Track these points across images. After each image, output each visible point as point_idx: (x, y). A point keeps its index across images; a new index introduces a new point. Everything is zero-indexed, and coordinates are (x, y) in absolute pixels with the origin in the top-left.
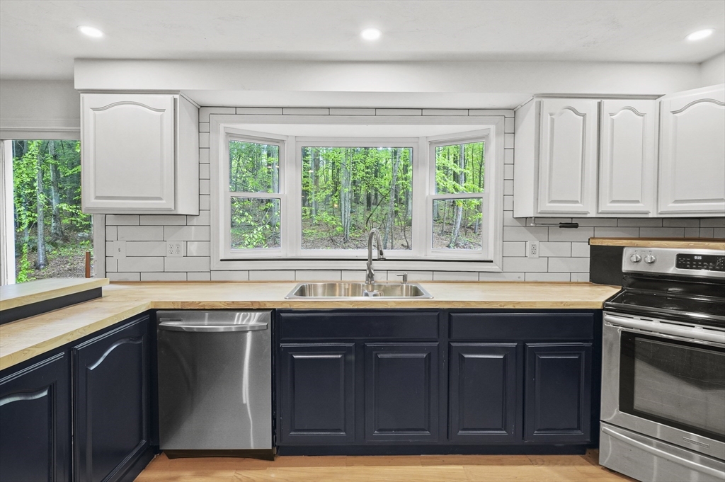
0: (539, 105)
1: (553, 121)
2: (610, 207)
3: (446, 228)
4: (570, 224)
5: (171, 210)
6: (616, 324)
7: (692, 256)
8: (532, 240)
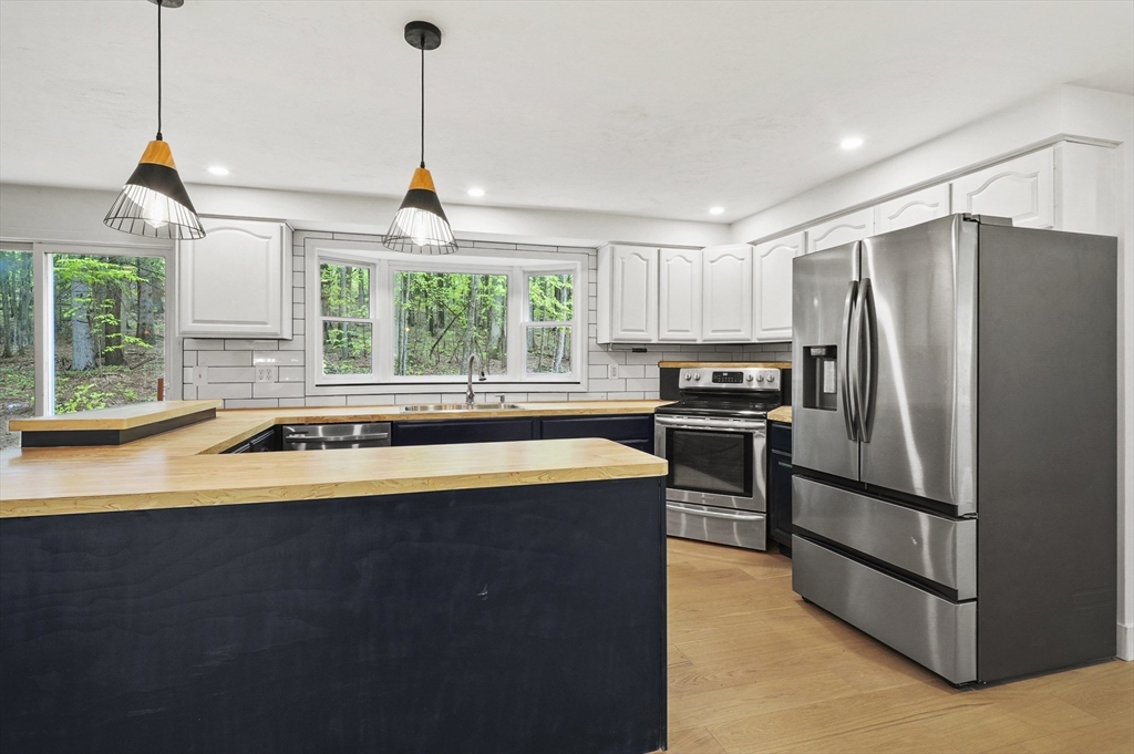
0: (613, 250)
1: (623, 263)
2: (668, 335)
3: (544, 361)
4: (640, 349)
5: (276, 334)
6: (663, 423)
7: (721, 373)
8: (613, 364)
